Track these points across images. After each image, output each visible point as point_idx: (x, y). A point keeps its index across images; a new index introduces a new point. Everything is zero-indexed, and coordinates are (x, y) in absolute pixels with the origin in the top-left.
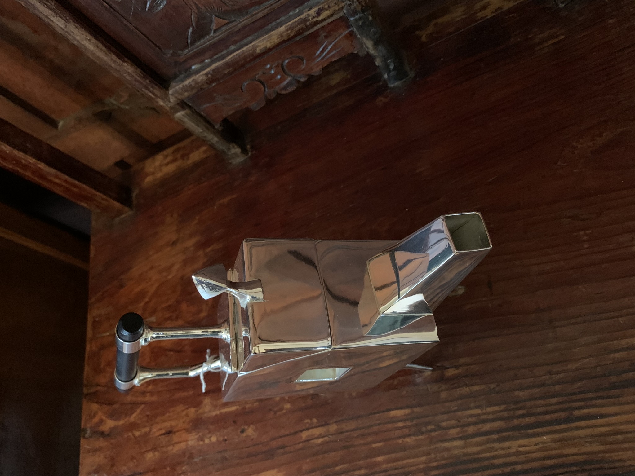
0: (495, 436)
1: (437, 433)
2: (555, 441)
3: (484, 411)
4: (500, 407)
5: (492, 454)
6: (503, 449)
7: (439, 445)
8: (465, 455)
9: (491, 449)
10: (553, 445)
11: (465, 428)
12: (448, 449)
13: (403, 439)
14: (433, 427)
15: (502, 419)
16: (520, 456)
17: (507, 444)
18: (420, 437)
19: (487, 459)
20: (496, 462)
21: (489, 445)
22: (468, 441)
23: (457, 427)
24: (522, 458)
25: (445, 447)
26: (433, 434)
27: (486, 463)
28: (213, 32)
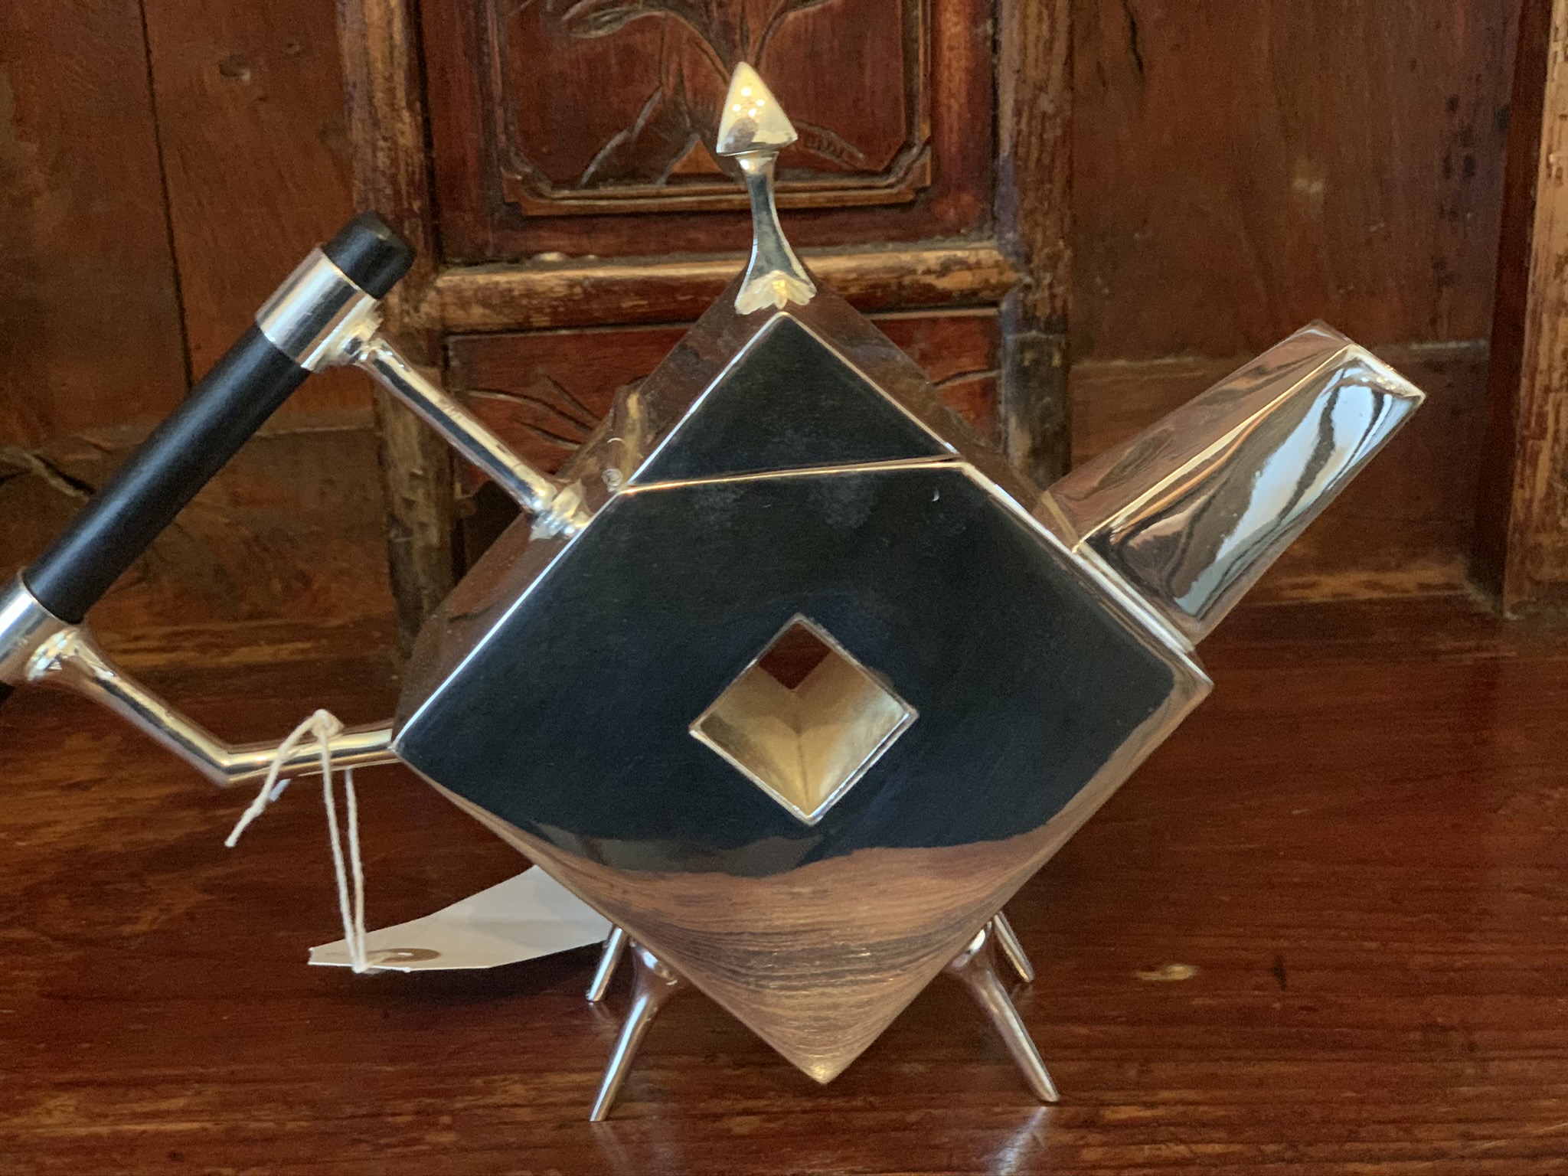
28: (663, 179)
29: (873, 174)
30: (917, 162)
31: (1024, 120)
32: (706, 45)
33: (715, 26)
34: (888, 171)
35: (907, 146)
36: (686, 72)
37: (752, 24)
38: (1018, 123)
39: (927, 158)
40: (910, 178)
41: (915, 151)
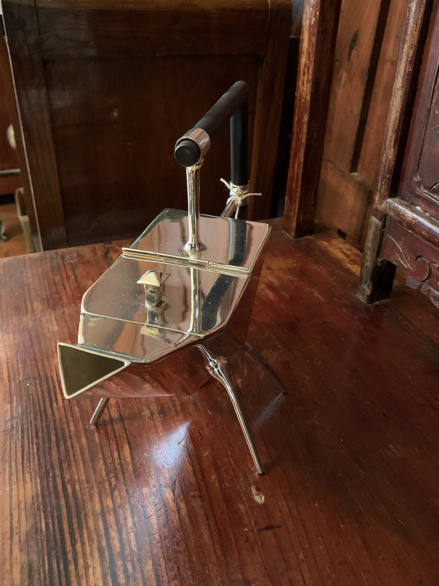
0: (104, 543)
1: (108, 487)
3: (130, 530)
4: (134, 546)
5: (86, 540)
6: (91, 552)
7: (96, 490)
8: (86, 515)
9: (91, 540)
11: (112, 513)
12: (91, 498)
13: (102, 459)
14: (114, 483)
15: (122, 548)
16: (83, 570)
17: (96, 555)
18: (104, 473)
19: (81, 536)
20: (79, 546)
21: (95, 537)
22: (100, 516)
23: (114, 506)
24: (82, 572)
25: (94, 495)
26: (107, 484)
27: (77, 535)
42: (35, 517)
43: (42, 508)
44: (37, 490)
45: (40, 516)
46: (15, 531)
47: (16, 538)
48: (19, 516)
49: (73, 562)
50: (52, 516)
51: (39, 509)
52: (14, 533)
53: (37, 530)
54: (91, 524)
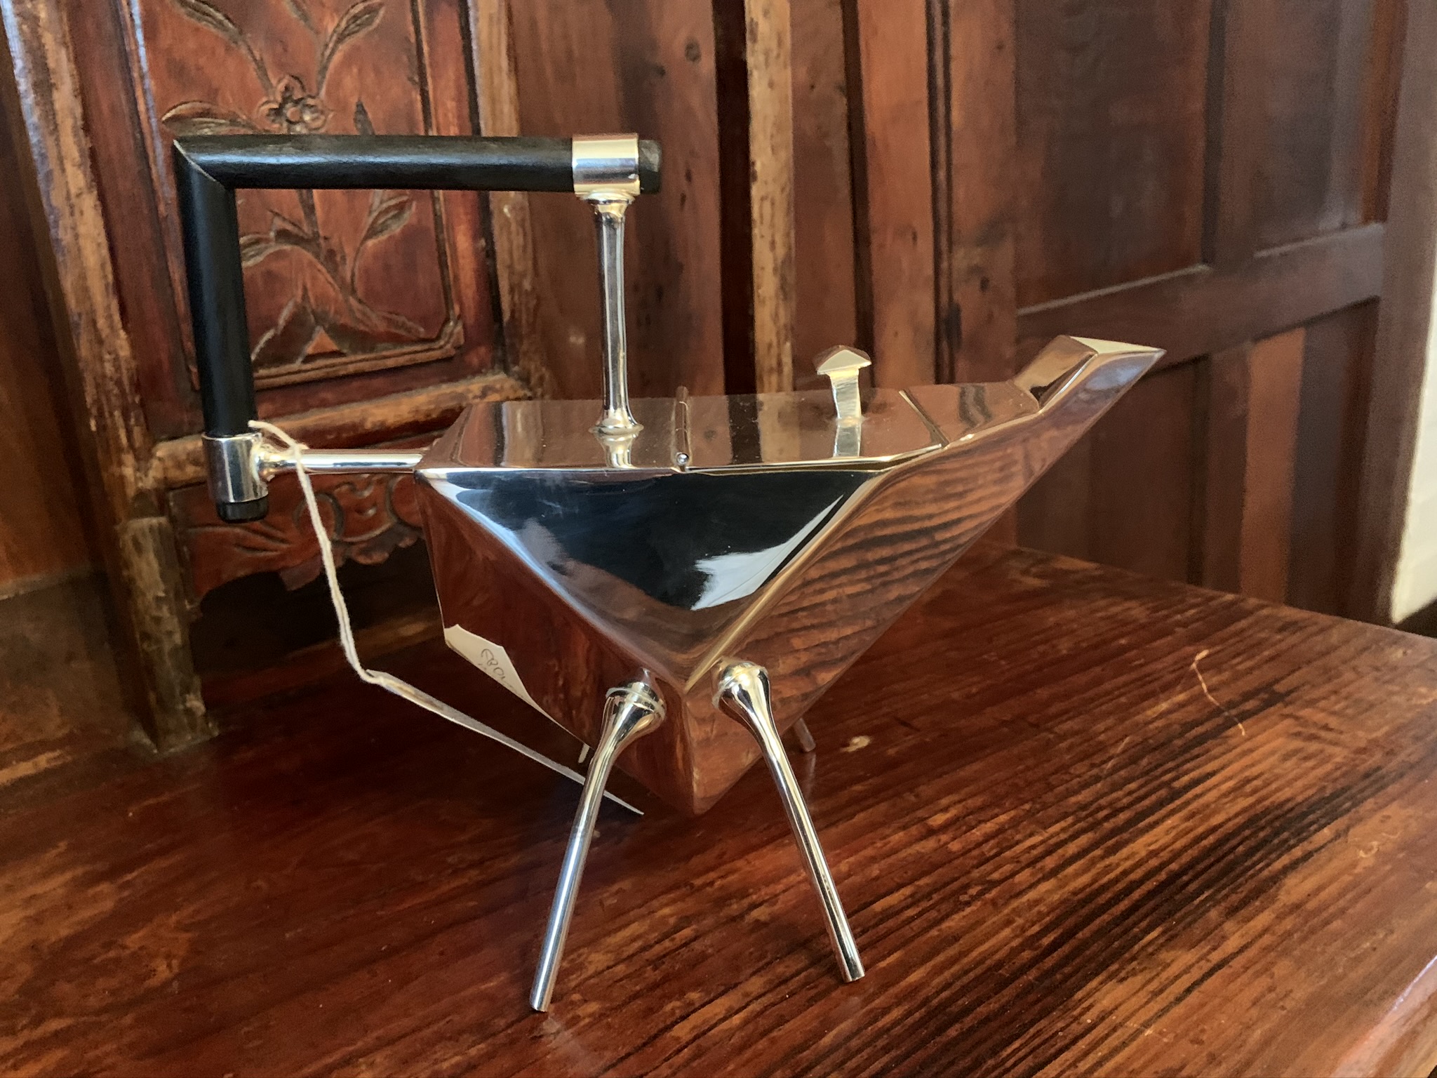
0: (1098, 852)
2: (1188, 819)
6: (1127, 859)
7: (1015, 904)
8: (1075, 893)
9: (1108, 869)
10: (1190, 824)
11: (1039, 865)
12: (1037, 902)
15: (1084, 831)
16: (1162, 854)
17: (1125, 852)
18: (968, 910)
19: (1116, 880)
20: (1134, 876)
22: (1060, 876)
24: (1165, 855)
26: (988, 896)
27: (1120, 886)
28: (300, 360)
29: (432, 341)
30: (455, 329)
31: (516, 297)
32: (320, 266)
33: (323, 254)
34: (438, 338)
35: (447, 320)
36: (309, 286)
37: (349, 250)
38: (512, 298)
39: (459, 328)
40: (452, 341)
41: (451, 324)
42: (1152, 954)
43: (1127, 955)
44: (1102, 983)
45: (1144, 948)
46: (1206, 966)
47: (1216, 957)
48: (1177, 977)
49: (1167, 869)
50: (1126, 932)
51: (1133, 958)
52: (1210, 965)
53: (1170, 940)
54: (1085, 879)
